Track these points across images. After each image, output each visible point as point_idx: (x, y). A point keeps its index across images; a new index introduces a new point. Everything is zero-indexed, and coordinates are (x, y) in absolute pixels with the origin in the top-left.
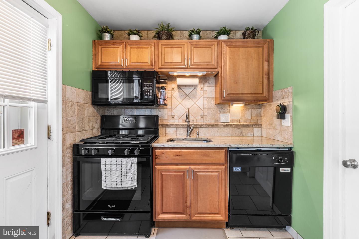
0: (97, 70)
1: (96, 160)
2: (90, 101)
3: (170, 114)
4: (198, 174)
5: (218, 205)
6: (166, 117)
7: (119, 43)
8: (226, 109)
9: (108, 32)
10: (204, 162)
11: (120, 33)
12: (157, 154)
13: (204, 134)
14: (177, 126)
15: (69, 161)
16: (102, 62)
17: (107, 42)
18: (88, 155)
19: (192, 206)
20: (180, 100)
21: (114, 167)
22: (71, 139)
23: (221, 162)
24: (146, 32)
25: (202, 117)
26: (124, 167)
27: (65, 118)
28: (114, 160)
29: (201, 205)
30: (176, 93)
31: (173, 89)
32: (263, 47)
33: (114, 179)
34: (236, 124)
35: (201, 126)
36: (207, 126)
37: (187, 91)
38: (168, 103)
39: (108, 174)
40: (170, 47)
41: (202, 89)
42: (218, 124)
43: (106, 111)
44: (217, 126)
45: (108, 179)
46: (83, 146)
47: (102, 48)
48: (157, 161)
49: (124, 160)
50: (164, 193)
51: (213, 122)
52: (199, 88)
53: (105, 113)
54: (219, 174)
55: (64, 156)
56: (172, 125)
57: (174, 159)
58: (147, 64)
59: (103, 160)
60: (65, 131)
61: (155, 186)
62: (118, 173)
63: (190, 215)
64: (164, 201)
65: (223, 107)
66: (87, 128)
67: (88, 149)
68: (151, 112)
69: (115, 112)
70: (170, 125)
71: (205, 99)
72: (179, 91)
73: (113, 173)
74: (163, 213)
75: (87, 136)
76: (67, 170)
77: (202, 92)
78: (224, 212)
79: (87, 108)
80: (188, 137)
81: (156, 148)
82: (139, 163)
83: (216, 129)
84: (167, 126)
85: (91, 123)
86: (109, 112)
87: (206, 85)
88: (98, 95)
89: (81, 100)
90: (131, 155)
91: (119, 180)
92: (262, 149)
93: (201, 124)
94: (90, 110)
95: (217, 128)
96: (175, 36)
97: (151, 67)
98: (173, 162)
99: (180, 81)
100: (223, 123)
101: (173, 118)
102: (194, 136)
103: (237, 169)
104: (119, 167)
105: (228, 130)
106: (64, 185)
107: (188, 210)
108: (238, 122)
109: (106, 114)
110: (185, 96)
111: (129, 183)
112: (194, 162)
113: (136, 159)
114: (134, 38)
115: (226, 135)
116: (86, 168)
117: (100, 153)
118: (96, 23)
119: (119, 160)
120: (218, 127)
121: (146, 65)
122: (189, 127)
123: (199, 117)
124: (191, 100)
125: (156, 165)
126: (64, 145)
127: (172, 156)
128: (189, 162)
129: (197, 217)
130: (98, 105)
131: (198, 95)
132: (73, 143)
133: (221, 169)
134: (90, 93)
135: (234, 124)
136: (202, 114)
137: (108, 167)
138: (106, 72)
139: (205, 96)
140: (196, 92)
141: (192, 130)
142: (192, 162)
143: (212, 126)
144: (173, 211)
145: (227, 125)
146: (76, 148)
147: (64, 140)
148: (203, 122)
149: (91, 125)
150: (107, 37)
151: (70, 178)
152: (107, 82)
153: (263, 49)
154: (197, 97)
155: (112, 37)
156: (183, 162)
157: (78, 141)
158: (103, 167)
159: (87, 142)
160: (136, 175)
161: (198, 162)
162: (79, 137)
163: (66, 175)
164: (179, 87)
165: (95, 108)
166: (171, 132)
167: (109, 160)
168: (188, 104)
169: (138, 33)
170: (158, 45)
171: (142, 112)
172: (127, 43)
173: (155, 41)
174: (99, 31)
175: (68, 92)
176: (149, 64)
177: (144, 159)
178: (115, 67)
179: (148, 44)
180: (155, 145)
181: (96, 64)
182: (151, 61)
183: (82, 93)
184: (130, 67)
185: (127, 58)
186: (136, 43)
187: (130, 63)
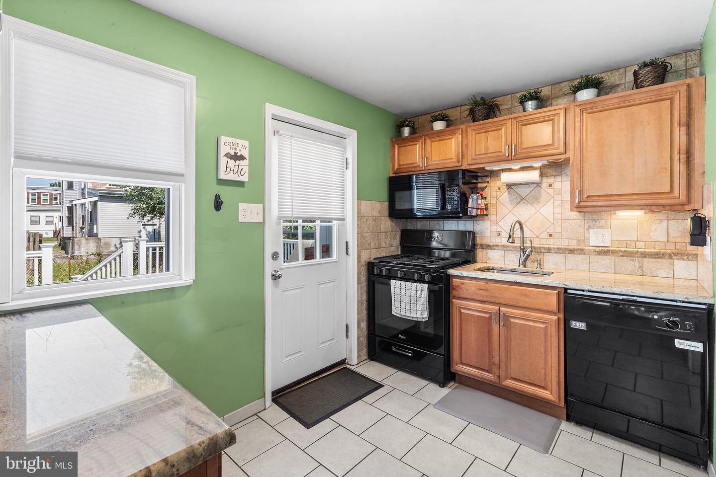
0: (394, 175)
1: (386, 281)
2: (387, 213)
3: (493, 228)
4: (512, 320)
5: (545, 373)
6: (488, 234)
7: (419, 137)
8: (603, 222)
9: (407, 126)
10: (521, 305)
12: (454, 284)
13: (555, 264)
14: (504, 248)
15: (364, 278)
16: (399, 165)
17: (406, 139)
18: (380, 275)
19: (502, 364)
20: (510, 207)
21: (403, 292)
22: (367, 256)
23: (550, 309)
24: (459, 108)
25: (550, 235)
26: (413, 292)
27: (360, 234)
28: (403, 283)
29: (515, 368)
30: (505, 196)
31: (499, 189)
32: (672, 100)
33: (403, 306)
34: (625, 251)
35: (549, 250)
36: (560, 251)
37: (524, 191)
38: (492, 211)
39: (397, 297)
40: (484, 130)
41: (550, 186)
42: (584, 248)
43: (409, 224)
44: (582, 251)
45: (398, 304)
46: (377, 265)
47: (399, 147)
48: (454, 293)
49: (414, 285)
50: (464, 337)
51: (573, 244)
52: (545, 185)
53: (407, 226)
54: (546, 327)
55: (359, 273)
56: (497, 246)
57: (477, 294)
58: (451, 160)
59: (393, 282)
60: (361, 247)
61: (453, 326)
62: (408, 299)
63: (499, 377)
64: (464, 348)
65: (595, 217)
66: (383, 245)
67: (380, 269)
68: (465, 225)
69: (419, 225)
70: (494, 246)
71: (558, 203)
72: (509, 192)
73: (403, 298)
74: (463, 363)
75: (384, 254)
76: (362, 288)
77: (550, 191)
78: (555, 387)
79: (383, 222)
80: (522, 267)
81: (454, 276)
82: (430, 291)
83: (579, 258)
84: (488, 247)
85: (389, 239)
86: (411, 225)
87: (559, 179)
88: (395, 206)
89: (376, 214)
90: (421, 281)
91: (408, 308)
93: (547, 246)
94: (387, 224)
95: (582, 256)
96: (501, 105)
97: (458, 164)
98: (475, 297)
99: (506, 177)
100: (594, 248)
101: (499, 235)
102: (531, 266)
104: (408, 293)
105: (607, 260)
106: (359, 302)
107: (496, 370)
108: (634, 245)
109: (409, 228)
110: (519, 200)
111: (419, 313)
112: (507, 302)
113: (427, 285)
114: (439, 126)
115: (603, 270)
116: (378, 287)
117: (391, 275)
118: (396, 116)
119: (409, 284)
120: (584, 254)
121: (451, 162)
122: (523, 250)
123: (545, 235)
124: (529, 207)
125: (454, 297)
126: (359, 262)
127: (474, 289)
128: (497, 301)
129: (509, 383)
130: (396, 218)
131: (544, 194)
132: (367, 261)
133: (551, 320)
134: (387, 204)
135: (621, 251)
136: (551, 231)
137: (398, 290)
139: (558, 197)
140: (540, 193)
141: (528, 256)
142: (502, 301)
143: (572, 251)
144: (473, 364)
145: (604, 252)
146: (370, 266)
147: (359, 257)
148: (552, 243)
149: (388, 242)
150: (406, 132)
151: (365, 297)
152: (411, 189)
153: (672, 104)
154: (541, 200)
155: (413, 131)
156: (489, 299)
157: (372, 260)
158: (392, 289)
159: (382, 261)
160: (426, 305)
161: (511, 303)
162: (373, 256)
163: (361, 293)
164: (509, 186)
165: (393, 221)
166: (494, 258)
167: (398, 282)
168: (524, 213)
169: (443, 118)
170: (467, 132)
171: (452, 225)
172: (427, 135)
173: (463, 126)
174: (397, 126)
175: (363, 208)
176: (455, 160)
177: (436, 288)
178: (413, 169)
179: (454, 133)
180: (451, 272)
181: (393, 168)
182: (458, 156)
183: (377, 205)
184: (430, 167)
185: (427, 156)
186: (440, 133)
187: (429, 163)
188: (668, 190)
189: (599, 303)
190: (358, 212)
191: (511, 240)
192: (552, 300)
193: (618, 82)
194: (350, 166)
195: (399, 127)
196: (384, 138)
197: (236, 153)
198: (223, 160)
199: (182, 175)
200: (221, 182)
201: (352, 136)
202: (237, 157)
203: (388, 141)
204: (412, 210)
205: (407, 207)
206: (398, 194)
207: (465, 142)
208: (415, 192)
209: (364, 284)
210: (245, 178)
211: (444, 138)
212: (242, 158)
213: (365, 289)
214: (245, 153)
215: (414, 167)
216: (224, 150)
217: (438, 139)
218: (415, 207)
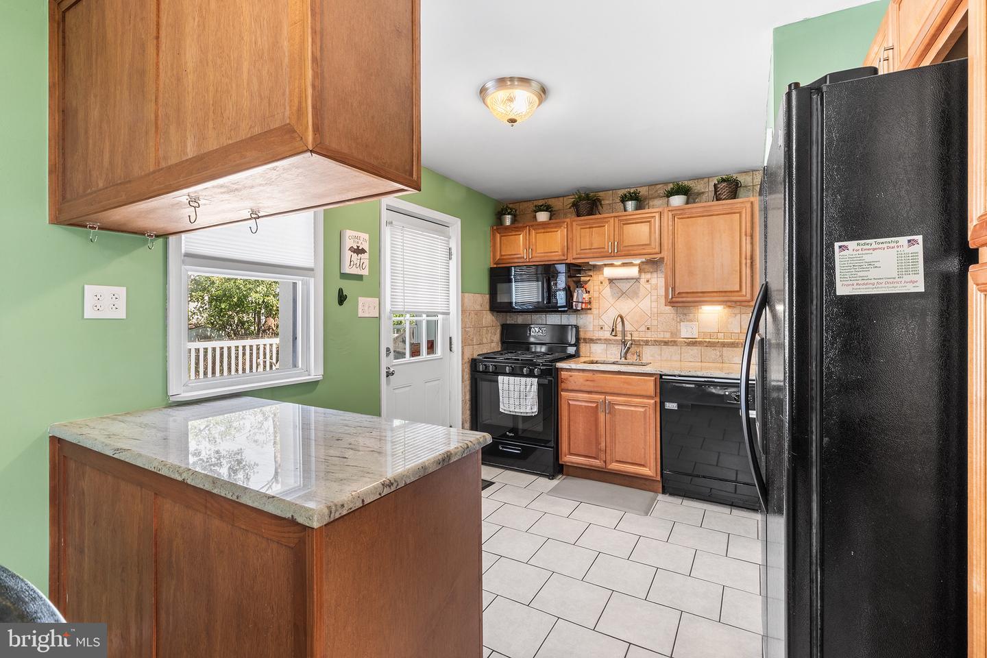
0: (495, 266)
1: (494, 377)
2: (488, 307)
3: (596, 322)
4: (616, 407)
5: (645, 454)
6: (591, 328)
7: (521, 227)
8: (691, 315)
9: (509, 214)
10: (624, 392)
11: (525, 205)
12: (562, 377)
13: (652, 356)
14: (607, 341)
15: (467, 377)
16: (501, 255)
17: (507, 228)
18: (486, 372)
19: (608, 451)
20: (612, 301)
21: (512, 388)
22: (470, 353)
23: (648, 394)
24: (562, 199)
25: (648, 329)
26: (523, 387)
27: (464, 329)
28: (512, 378)
29: (619, 452)
30: (607, 290)
31: (602, 283)
32: (740, 213)
33: (512, 401)
34: (709, 342)
35: (647, 343)
36: (657, 343)
37: (624, 286)
38: (594, 305)
39: (506, 394)
40: (588, 226)
41: (648, 281)
42: (676, 339)
43: (508, 318)
44: (674, 343)
45: (506, 400)
46: (481, 361)
47: (501, 236)
48: (563, 386)
49: (523, 379)
50: (572, 428)
51: (667, 337)
52: (643, 281)
53: (507, 320)
54: (645, 410)
55: (463, 371)
56: (600, 339)
57: (585, 385)
58: (557, 253)
59: (500, 378)
60: (465, 342)
61: (561, 418)
62: (517, 394)
63: (605, 462)
64: (572, 439)
65: (685, 312)
66: (485, 341)
67: (485, 365)
68: (568, 319)
69: (520, 319)
70: (597, 339)
71: (654, 298)
72: (610, 286)
73: (512, 394)
74: (571, 454)
75: (485, 351)
76: (465, 387)
77: (648, 286)
78: (653, 464)
79: (485, 316)
80: (623, 359)
81: (562, 369)
82: (539, 385)
83: (672, 349)
84: (592, 341)
85: (490, 335)
86: (510, 319)
87: (655, 275)
88: (496, 300)
89: (478, 308)
90: (531, 375)
91: (517, 403)
92: (716, 380)
93: (646, 339)
94: (488, 318)
95: (675, 347)
96: (604, 200)
97: (563, 258)
98: (582, 388)
99: (608, 272)
100: (685, 340)
101: (602, 328)
102: (632, 358)
103: (671, 406)
104: (517, 389)
105: (695, 350)
106: (464, 402)
107: (603, 456)
108: (715, 337)
109: (508, 322)
110: (620, 294)
111: (529, 407)
112: (611, 391)
113: (537, 379)
114: (543, 216)
115: (691, 360)
116: (484, 386)
117: (498, 371)
118: (498, 202)
119: (518, 379)
120: (677, 345)
121: (556, 256)
122: (624, 343)
123: (643, 328)
124: (629, 301)
125: (562, 390)
126: (463, 359)
127: (581, 380)
128: (603, 391)
129: (614, 466)
130: (498, 312)
131: (642, 291)
132: (471, 357)
133: (649, 404)
134: (488, 296)
135: (705, 342)
136: (648, 324)
137: (506, 386)
138: (509, 269)
139: (654, 293)
140: (639, 288)
141: (629, 348)
142: (608, 390)
143: (666, 343)
144: (582, 453)
145: (693, 343)
146: (474, 363)
147: (463, 353)
148: (650, 336)
149: (489, 338)
150: (508, 220)
151: (468, 397)
152: (510, 281)
153: (740, 216)
154: (640, 294)
155: (514, 221)
156: (596, 389)
157: (475, 356)
158: (500, 386)
159: (487, 356)
160: (536, 400)
161: (616, 391)
162: (476, 352)
163: (465, 392)
164: (611, 281)
165: (493, 315)
166: (597, 351)
167: (506, 378)
168: (625, 307)
169: (547, 208)
170: (572, 225)
171: (554, 319)
172: (532, 226)
173: (568, 220)
174: (499, 212)
175: (466, 300)
176: (560, 253)
177: (546, 382)
178: (516, 261)
179: (558, 225)
180: (560, 365)
181: (494, 256)
182: (563, 249)
183: (479, 298)
184: (535, 259)
185: (531, 247)
186: (544, 225)
187: (534, 255)
188: (739, 290)
189: (687, 386)
190: (462, 306)
191: (614, 334)
192: (650, 386)
193: (703, 190)
194: (454, 257)
195: (499, 215)
196: (484, 225)
197: (358, 247)
198: (348, 254)
199: (312, 270)
200: (345, 276)
201: (456, 225)
202: (359, 251)
203: (488, 229)
204: (511, 303)
205: (506, 300)
206: (501, 286)
207: (570, 236)
208: (513, 283)
209: (468, 383)
210: (365, 272)
211: (549, 230)
212: (363, 251)
213: (468, 388)
214: (366, 246)
215: (518, 258)
216: (349, 243)
217: (543, 231)
218: (514, 300)
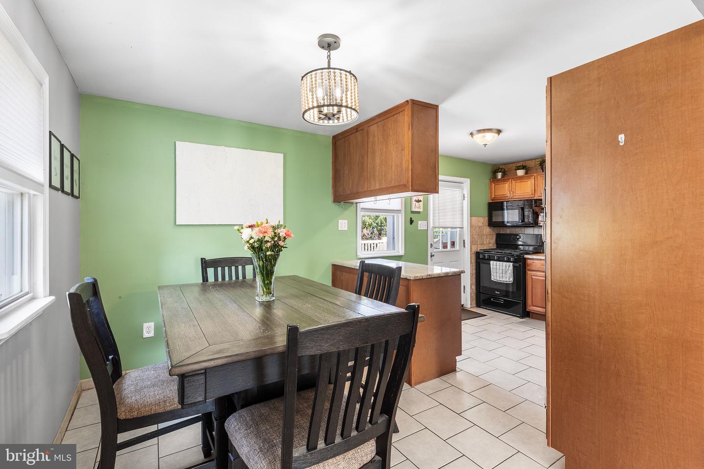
0: (492, 201)
1: (487, 262)
2: (487, 224)
7: (507, 179)
9: (500, 172)
11: (511, 165)
12: (528, 263)
15: (474, 261)
16: (495, 195)
17: (499, 180)
18: (484, 259)
21: (498, 268)
22: (475, 249)
26: (504, 268)
27: (472, 235)
28: (498, 263)
33: (498, 275)
39: (494, 270)
43: (501, 230)
45: (495, 274)
46: (482, 253)
47: (495, 185)
48: (528, 268)
49: (504, 263)
50: (534, 291)
55: (471, 258)
59: (492, 262)
60: (472, 243)
61: (528, 286)
62: (501, 271)
64: (534, 297)
66: (485, 242)
67: (484, 255)
68: (538, 231)
69: (508, 231)
73: (498, 270)
74: (534, 306)
75: (485, 248)
76: (472, 266)
79: (485, 229)
81: (528, 259)
82: (514, 267)
85: (488, 239)
86: (503, 231)
88: (492, 220)
89: (481, 224)
90: (508, 261)
91: (501, 276)
94: (487, 230)
97: (532, 196)
98: (539, 270)
104: (501, 268)
106: (472, 275)
109: (501, 233)
111: (508, 278)
113: (512, 264)
114: (521, 173)
116: (483, 266)
117: (491, 258)
118: (494, 165)
119: (501, 263)
121: (527, 195)
125: (529, 270)
126: (471, 251)
130: (493, 227)
132: (476, 251)
134: (487, 218)
137: (495, 267)
144: (540, 305)
146: (478, 254)
147: (471, 249)
149: (488, 241)
150: (499, 175)
151: (474, 272)
152: (503, 209)
155: (503, 176)
157: (479, 251)
158: (492, 266)
159: (485, 251)
160: (512, 274)
162: (479, 248)
163: (472, 269)
165: (491, 229)
167: (495, 262)
169: (523, 167)
170: (537, 178)
171: (530, 231)
172: (513, 179)
173: (535, 174)
174: (493, 172)
175: (473, 221)
176: (530, 194)
177: (517, 265)
178: (503, 198)
179: (529, 178)
180: (526, 256)
181: (491, 197)
182: (532, 191)
183: (481, 219)
184: (515, 197)
185: (513, 190)
186: (521, 178)
187: (514, 194)
190: (471, 224)
194: (466, 199)
195: (495, 172)
196: (485, 180)
197: (418, 199)
198: (414, 203)
199: (400, 210)
200: (413, 212)
202: (418, 201)
203: (487, 181)
204: (503, 222)
205: (500, 220)
206: (494, 213)
207: (536, 184)
208: (506, 211)
209: (474, 264)
210: (421, 210)
211: (523, 180)
212: (420, 201)
213: (474, 267)
214: (421, 199)
215: (505, 197)
216: (415, 198)
217: (520, 181)
218: (506, 220)
